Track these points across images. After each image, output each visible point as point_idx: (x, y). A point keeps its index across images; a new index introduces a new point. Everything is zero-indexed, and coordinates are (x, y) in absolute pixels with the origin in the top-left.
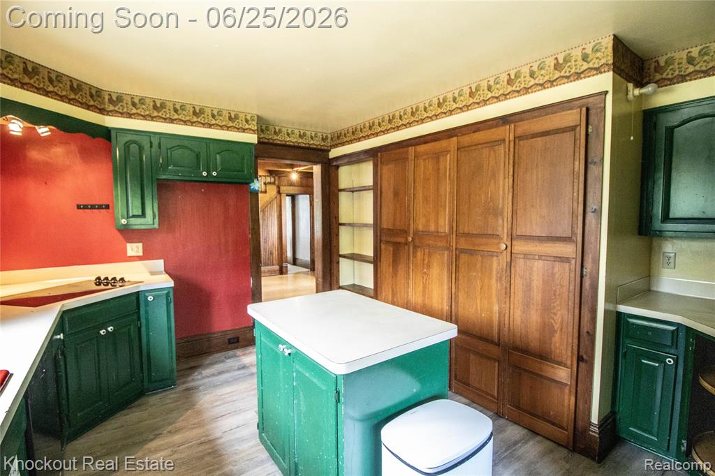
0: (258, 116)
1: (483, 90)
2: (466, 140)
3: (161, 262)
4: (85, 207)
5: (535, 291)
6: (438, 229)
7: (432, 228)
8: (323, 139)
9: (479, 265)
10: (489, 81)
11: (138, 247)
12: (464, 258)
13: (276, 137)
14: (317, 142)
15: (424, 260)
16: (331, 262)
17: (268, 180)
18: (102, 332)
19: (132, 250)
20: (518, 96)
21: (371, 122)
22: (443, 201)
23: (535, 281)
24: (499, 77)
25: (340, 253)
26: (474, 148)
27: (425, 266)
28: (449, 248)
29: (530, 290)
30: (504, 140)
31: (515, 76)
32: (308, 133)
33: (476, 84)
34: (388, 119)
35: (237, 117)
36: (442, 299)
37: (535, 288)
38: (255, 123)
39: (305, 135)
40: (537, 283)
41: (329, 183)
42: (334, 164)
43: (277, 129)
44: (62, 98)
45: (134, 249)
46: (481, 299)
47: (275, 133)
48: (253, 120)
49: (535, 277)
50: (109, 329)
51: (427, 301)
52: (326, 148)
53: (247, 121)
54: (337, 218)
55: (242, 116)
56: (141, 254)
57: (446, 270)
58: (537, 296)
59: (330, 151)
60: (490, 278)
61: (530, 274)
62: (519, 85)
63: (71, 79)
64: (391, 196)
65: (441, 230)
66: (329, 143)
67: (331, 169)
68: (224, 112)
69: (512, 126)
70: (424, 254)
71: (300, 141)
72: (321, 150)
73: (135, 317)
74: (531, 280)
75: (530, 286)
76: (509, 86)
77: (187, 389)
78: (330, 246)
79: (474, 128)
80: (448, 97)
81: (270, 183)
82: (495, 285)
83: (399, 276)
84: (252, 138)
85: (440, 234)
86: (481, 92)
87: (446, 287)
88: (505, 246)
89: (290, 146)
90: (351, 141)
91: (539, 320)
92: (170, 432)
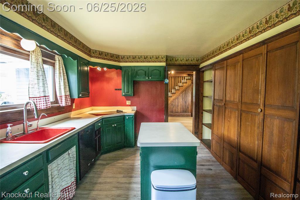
0: (166, 55)
1: (255, 29)
2: (246, 55)
3: (136, 107)
4: (117, 90)
5: (275, 136)
6: (234, 99)
7: (232, 99)
8: (197, 60)
9: (250, 119)
10: (257, 24)
11: (129, 102)
12: (244, 115)
13: (176, 62)
14: (194, 62)
15: (228, 114)
16: (199, 112)
17: (188, 78)
18: (113, 126)
19: (128, 103)
20: (270, 29)
21: (213, 51)
22: (236, 87)
23: (275, 131)
24: (262, 21)
25: (203, 109)
26: (250, 59)
27: (229, 117)
28: (238, 109)
29: (272, 135)
30: (262, 54)
31: (269, 19)
32: (190, 59)
33: (252, 26)
34: (218, 49)
35: (158, 57)
36: (235, 134)
37: (275, 134)
38: (165, 58)
39: (188, 60)
40: (276, 131)
41: (199, 79)
42: (201, 70)
43: (177, 59)
44: (108, 60)
45: (128, 102)
46: (250, 137)
47: (176, 61)
48: (164, 57)
49: (275, 128)
50: (115, 125)
51: (229, 135)
52: (198, 64)
53: (162, 58)
54: (202, 94)
55: (160, 57)
56: (130, 104)
57: (237, 120)
58: (276, 139)
59: (200, 65)
60: (255, 126)
61: (273, 126)
62: (271, 23)
63: (111, 54)
64: (218, 84)
65: (235, 100)
66: (200, 61)
67: (200, 73)
68: (154, 56)
69: (266, 45)
70: (229, 112)
71: (186, 62)
72: (196, 65)
73: (123, 123)
74: (273, 130)
75: (272, 132)
76: (266, 25)
77: (137, 149)
78: (199, 106)
79: (250, 49)
80: (241, 35)
81: (188, 79)
82: (256, 130)
83: (219, 121)
84: (164, 64)
85: (235, 102)
86: (254, 30)
87: (236, 129)
88: (260, 110)
89: (181, 65)
90: (207, 60)
91: (276, 153)
92: (125, 159)
